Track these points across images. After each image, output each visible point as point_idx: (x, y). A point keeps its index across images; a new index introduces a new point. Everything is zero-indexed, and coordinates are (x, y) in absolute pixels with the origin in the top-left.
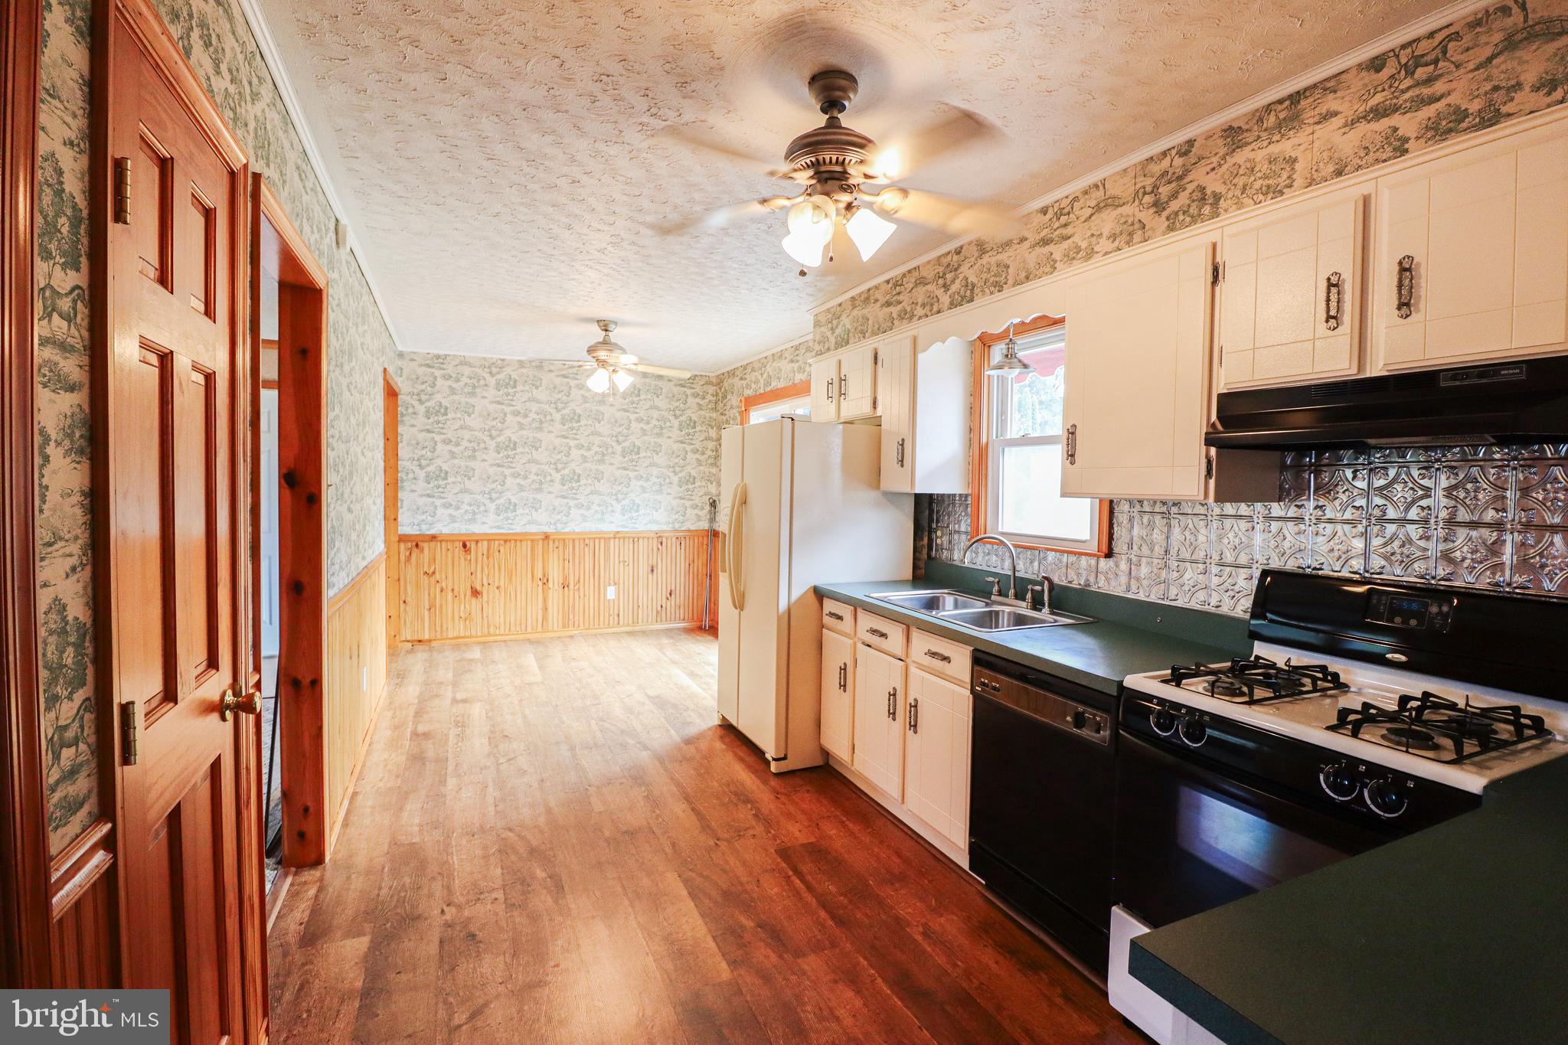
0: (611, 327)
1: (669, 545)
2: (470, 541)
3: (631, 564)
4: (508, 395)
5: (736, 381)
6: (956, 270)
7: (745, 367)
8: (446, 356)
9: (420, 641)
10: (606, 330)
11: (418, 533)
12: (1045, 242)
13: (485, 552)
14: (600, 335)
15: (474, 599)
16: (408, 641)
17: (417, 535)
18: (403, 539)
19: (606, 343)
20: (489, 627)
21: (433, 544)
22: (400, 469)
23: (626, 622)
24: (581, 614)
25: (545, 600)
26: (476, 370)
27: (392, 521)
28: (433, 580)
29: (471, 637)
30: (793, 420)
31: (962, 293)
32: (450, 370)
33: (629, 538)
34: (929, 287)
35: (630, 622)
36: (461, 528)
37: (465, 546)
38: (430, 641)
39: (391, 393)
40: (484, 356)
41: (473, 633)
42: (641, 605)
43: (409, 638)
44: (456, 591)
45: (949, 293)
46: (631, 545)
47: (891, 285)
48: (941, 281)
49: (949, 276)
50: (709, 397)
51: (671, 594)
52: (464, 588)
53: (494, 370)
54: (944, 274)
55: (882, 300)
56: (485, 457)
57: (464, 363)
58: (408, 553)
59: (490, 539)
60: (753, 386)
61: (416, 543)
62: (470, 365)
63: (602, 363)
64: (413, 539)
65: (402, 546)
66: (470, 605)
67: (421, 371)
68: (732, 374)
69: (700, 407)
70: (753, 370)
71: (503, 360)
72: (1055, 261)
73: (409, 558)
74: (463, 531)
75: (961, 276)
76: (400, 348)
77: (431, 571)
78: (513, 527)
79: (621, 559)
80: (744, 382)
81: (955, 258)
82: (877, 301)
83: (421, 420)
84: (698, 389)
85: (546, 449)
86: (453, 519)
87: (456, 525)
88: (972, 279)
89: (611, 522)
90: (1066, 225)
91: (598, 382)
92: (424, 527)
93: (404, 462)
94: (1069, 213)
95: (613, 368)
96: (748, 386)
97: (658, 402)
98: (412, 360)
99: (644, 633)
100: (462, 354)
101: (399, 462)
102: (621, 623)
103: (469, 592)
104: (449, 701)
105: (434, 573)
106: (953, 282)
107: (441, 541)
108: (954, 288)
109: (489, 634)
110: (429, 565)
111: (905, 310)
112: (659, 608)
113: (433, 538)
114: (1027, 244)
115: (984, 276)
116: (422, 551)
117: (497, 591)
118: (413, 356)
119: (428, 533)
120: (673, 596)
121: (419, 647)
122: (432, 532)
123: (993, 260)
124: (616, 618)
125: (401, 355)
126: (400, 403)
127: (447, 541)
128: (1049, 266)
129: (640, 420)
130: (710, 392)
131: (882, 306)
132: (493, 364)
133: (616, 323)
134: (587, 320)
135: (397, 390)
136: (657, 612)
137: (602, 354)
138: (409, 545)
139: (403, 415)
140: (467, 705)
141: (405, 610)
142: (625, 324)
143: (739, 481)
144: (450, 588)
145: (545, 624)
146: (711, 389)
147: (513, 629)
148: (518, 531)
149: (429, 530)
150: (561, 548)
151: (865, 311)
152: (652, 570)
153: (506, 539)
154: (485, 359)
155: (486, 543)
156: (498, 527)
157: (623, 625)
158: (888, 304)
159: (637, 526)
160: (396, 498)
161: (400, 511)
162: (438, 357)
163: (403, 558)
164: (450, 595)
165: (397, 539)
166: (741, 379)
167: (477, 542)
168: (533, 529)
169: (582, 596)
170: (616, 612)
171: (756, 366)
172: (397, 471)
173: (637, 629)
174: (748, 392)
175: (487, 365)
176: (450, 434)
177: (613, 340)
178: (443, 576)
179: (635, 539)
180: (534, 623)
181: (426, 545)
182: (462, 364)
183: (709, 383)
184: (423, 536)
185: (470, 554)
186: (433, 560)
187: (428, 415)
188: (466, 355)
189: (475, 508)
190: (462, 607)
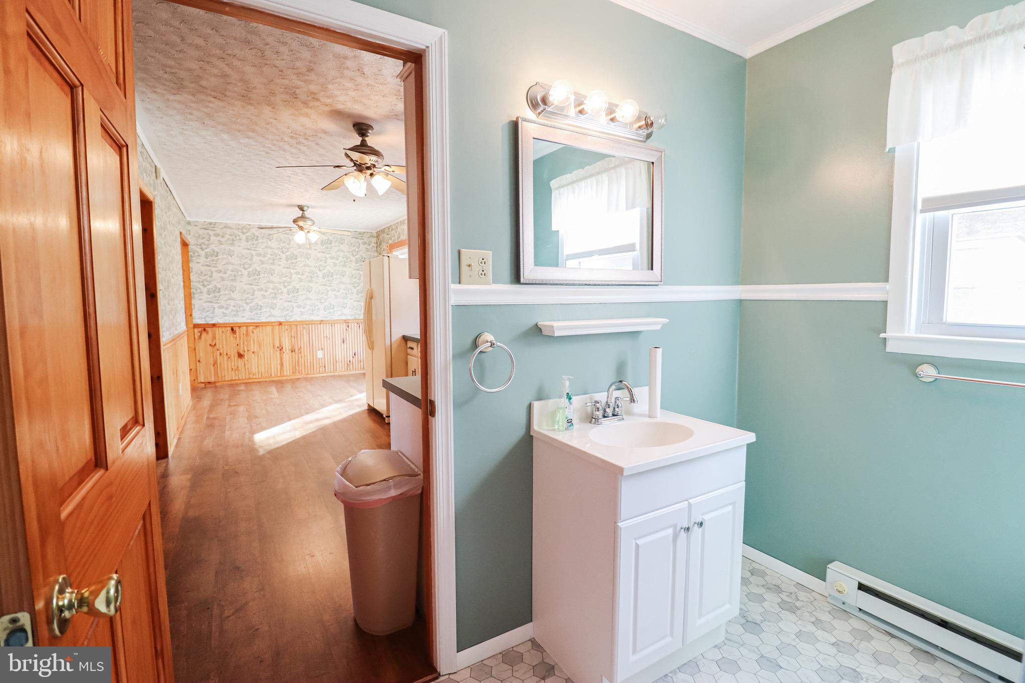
0: (305, 209)
1: (353, 327)
2: (235, 327)
3: (331, 339)
4: (253, 244)
5: (385, 235)
7: (388, 228)
8: (215, 223)
9: (209, 383)
10: (303, 211)
11: (205, 323)
13: (245, 333)
14: (300, 213)
15: (239, 360)
16: (203, 383)
17: (204, 324)
18: (196, 326)
19: (303, 217)
20: (249, 374)
21: (214, 329)
22: (192, 287)
23: (329, 370)
24: (303, 367)
25: (281, 359)
26: (234, 231)
27: (189, 316)
28: (215, 348)
29: (239, 380)
32: (218, 231)
33: (329, 323)
35: (332, 370)
36: (230, 320)
37: (232, 329)
38: (215, 383)
39: (185, 244)
41: (240, 378)
42: (337, 360)
43: (203, 381)
44: (229, 353)
46: (331, 328)
50: (373, 244)
51: (355, 354)
52: (233, 353)
53: (245, 231)
56: (242, 280)
57: (227, 227)
58: (199, 334)
59: (247, 325)
60: (393, 238)
61: (204, 328)
62: (230, 228)
63: (301, 228)
64: (202, 326)
65: (196, 330)
66: (238, 362)
67: (201, 232)
68: (383, 231)
69: (367, 250)
70: (392, 230)
71: (249, 225)
73: (200, 337)
74: (231, 322)
76: (188, 219)
77: (214, 343)
78: (261, 318)
79: (325, 335)
80: (389, 236)
83: (202, 260)
84: (366, 240)
85: (278, 275)
86: (225, 315)
87: (226, 318)
89: (318, 315)
91: (300, 237)
92: (208, 319)
93: (194, 284)
95: (307, 230)
96: (391, 238)
97: (342, 247)
98: (196, 226)
99: (340, 376)
100: (225, 222)
101: (192, 283)
102: (327, 371)
103: (236, 355)
104: (226, 406)
105: (215, 345)
107: (219, 327)
109: (250, 378)
110: (212, 341)
112: (349, 363)
113: (214, 325)
116: (207, 333)
117: (253, 355)
118: (196, 224)
119: (211, 323)
120: (356, 355)
121: (208, 386)
124: (324, 368)
125: (189, 223)
126: (190, 250)
127: (222, 327)
129: (332, 258)
132: (244, 227)
133: (308, 207)
134: (292, 206)
135: (188, 243)
136: (347, 364)
137: (301, 223)
138: (200, 329)
139: (192, 257)
140: (236, 407)
141: (199, 366)
142: (313, 207)
143: (368, 288)
144: (225, 354)
145: (282, 372)
146: (374, 240)
147: (263, 375)
148: (263, 321)
149: (211, 321)
150: (289, 331)
152: (344, 342)
153: (257, 325)
154: (238, 224)
155: (245, 328)
156: (252, 319)
157: (328, 372)
159: (332, 317)
160: (190, 304)
161: (193, 311)
162: (211, 224)
163: (196, 336)
164: (226, 358)
165: (192, 326)
166: (387, 234)
167: (240, 327)
168: (272, 319)
169: (303, 356)
170: (323, 365)
171: (394, 227)
172: (191, 289)
173: (336, 374)
174: (391, 242)
175: (240, 228)
176: (220, 267)
177: (307, 216)
178: (221, 347)
179: (332, 323)
180: (276, 371)
181: (209, 330)
182: (225, 227)
183: (372, 236)
184: (208, 324)
185: (236, 334)
186: (214, 338)
187: (207, 256)
188: (228, 222)
189: (237, 308)
190: (233, 363)
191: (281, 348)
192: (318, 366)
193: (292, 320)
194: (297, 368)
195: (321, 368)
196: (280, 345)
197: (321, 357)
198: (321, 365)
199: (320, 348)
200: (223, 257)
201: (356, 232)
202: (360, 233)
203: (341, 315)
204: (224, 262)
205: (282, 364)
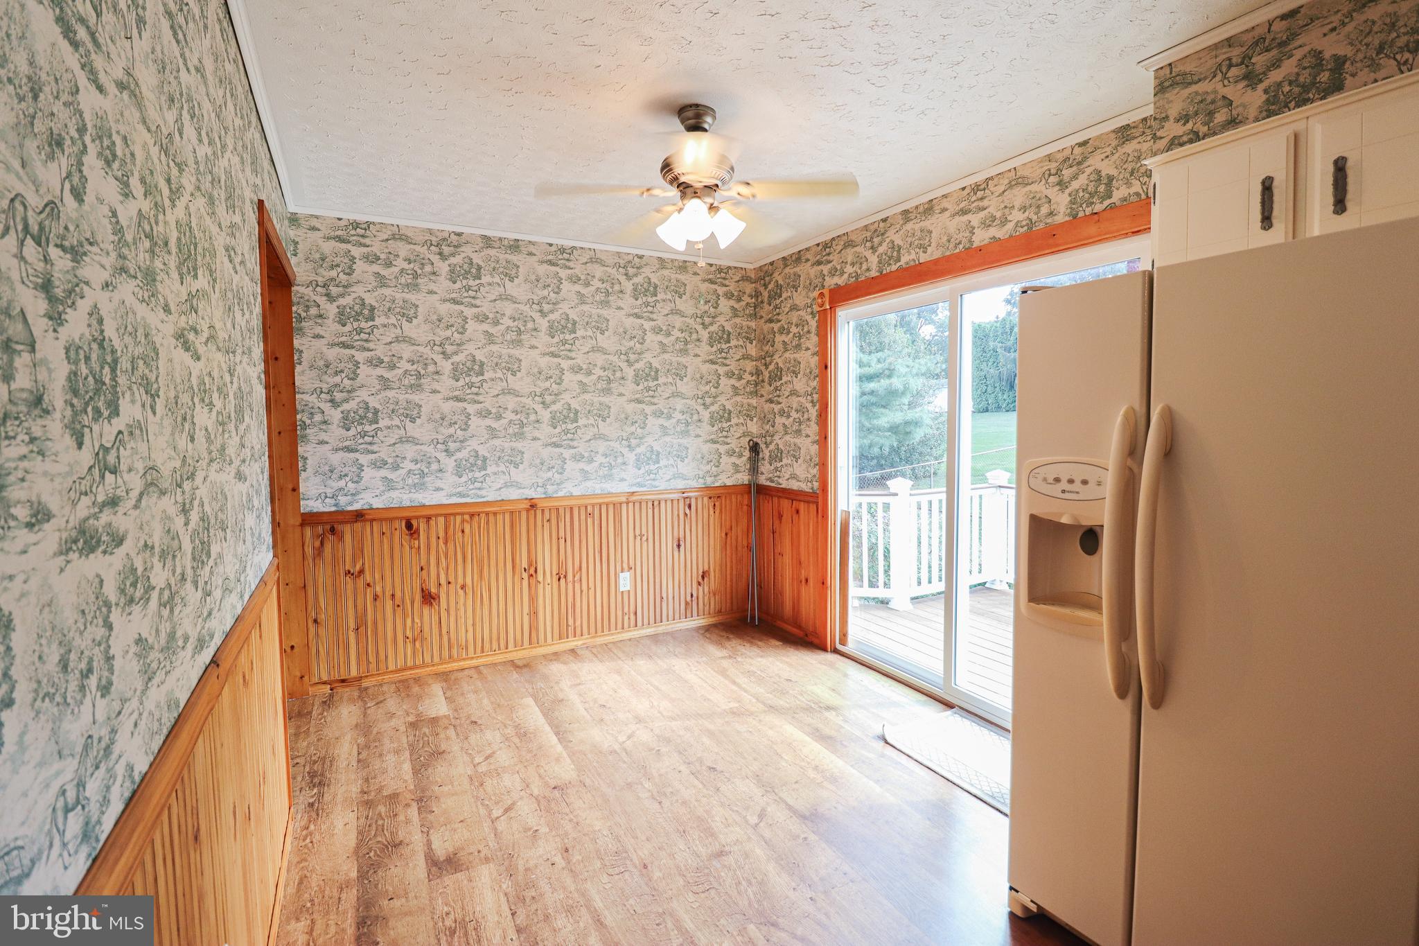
2: (417, 518)
11: (333, 509)
13: (442, 534)
15: (426, 610)
17: (333, 513)
18: (310, 519)
21: (358, 526)
28: (360, 583)
36: (403, 498)
37: (409, 526)
44: (398, 597)
52: (410, 593)
56: (436, 386)
58: (317, 544)
59: (448, 513)
61: (331, 525)
64: (325, 519)
65: (308, 532)
66: (421, 617)
67: (328, 247)
73: (319, 552)
74: (407, 503)
76: (292, 208)
77: (358, 568)
78: (483, 493)
83: (331, 328)
86: (389, 484)
87: (393, 494)
92: (343, 500)
98: (313, 229)
101: (298, 396)
103: (418, 597)
105: (361, 572)
107: (372, 521)
110: (354, 563)
113: (359, 516)
116: (341, 538)
117: (461, 592)
118: (314, 223)
119: (350, 508)
122: (356, 506)
125: (293, 218)
126: (294, 299)
127: (381, 520)
138: (320, 529)
144: (388, 594)
148: (489, 499)
149: (350, 504)
153: (473, 513)
155: (441, 520)
156: (461, 495)
160: (294, 455)
161: (303, 475)
163: (309, 551)
164: (389, 604)
165: (299, 521)
167: (428, 518)
168: (513, 494)
176: (380, 351)
178: (377, 576)
181: (347, 529)
184: (342, 512)
185: (418, 538)
186: (359, 552)
187: (342, 319)
189: (423, 466)
190: (409, 622)
191: (532, 571)
192: (619, 613)
193: (560, 494)
194: (571, 622)
195: (626, 618)
196: (530, 565)
197: (628, 588)
198: (626, 610)
200: (386, 321)
204: (391, 334)
205: (534, 613)
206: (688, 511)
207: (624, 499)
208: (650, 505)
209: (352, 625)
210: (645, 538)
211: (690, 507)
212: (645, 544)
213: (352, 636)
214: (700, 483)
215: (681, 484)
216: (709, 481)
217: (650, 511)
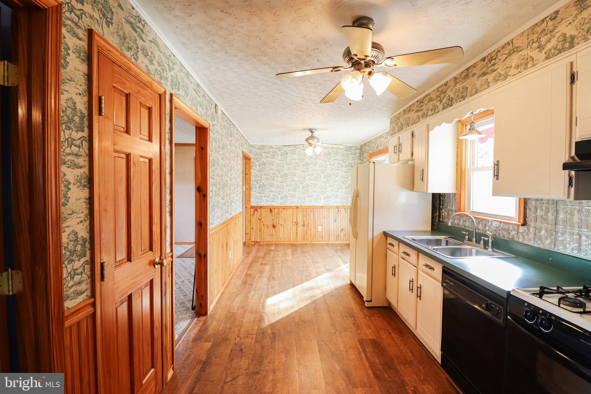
0: (314, 131)
1: (341, 211)
2: (272, 208)
3: (327, 219)
4: (285, 157)
5: (366, 147)
6: (445, 93)
7: (369, 142)
8: (265, 145)
9: (257, 242)
10: (312, 132)
12: (484, 74)
13: (277, 212)
14: (310, 134)
15: (273, 229)
17: (256, 206)
18: (252, 207)
19: (312, 137)
20: (278, 238)
21: (261, 209)
22: (251, 184)
23: (325, 240)
24: (309, 236)
25: (297, 230)
26: (275, 149)
27: (249, 201)
28: (261, 221)
29: (272, 241)
30: (374, 163)
31: (447, 103)
32: (267, 150)
33: (326, 208)
34: (434, 102)
35: (327, 240)
36: (270, 204)
37: (271, 210)
38: (260, 242)
39: (247, 159)
40: (277, 144)
41: (273, 240)
42: (331, 234)
43: (253, 241)
44: (268, 225)
45: (442, 103)
47: (419, 103)
48: (439, 99)
49: (442, 96)
50: (357, 154)
51: (342, 230)
52: (270, 225)
53: (280, 149)
54: (440, 95)
55: (415, 110)
56: (277, 179)
57: (271, 147)
58: (253, 212)
59: (279, 208)
60: (372, 149)
61: (255, 209)
62: (273, 148)
63: (310, 144)
64: (255, 207)
65: (252, 210)
66: (272, 230)
67: (258, 151)
68: (365, 145)
69: (354, 158)
70: (372, 143)
71: (283, 145)
72: (489, 83)
73: (254, 214)
74: (270, 205)
75: (447, 95)
76: (251, 144)
78: (286, 204)
79: (324, 216)
80: (369, 148)
81: (445, 87)
82: (413, 110)
83: (257, 168)
84: (353, 151)
85: (297, 176)
86: (267, 201)
87: (268, 203)
88: (452, 96)
89: (320, 203)
90: (494, 65)
91: (309, 151)
92: (258, 203)
93: (252, 182)
94: (495, 59)
95: (314, 146)
96: (371, 149)
97: (337, 157)
98: (255, 147)
99: (331, 244)
102: (323, 240)
103: (272, 226)
104: (259, 264)
105: (261, 219)
106: (444, 98)
107: (264, 208)
108: (444, 101)
109: (278, 241)
110: (260, 217)
111: (424, 113)
112: (338, 235)
113: (261, 207)
114: (476, 76)
115: (457, 94)
116: (258, 212)
117: (281, 227)
119: (259, 205)
120: (343, 231)
122: (261, 205)
123: (461, 86)
124: (322, 238)
125: (252, 146)
126: (251, 162)
127: (265, 208)
128: (486, 85)
129: (330, 164)
130: (358, 152)
131: (415, 112)
132: (280, 147)
133: (316, 130)
134: (305, 130)
135: (250, 158)
136: (337, 237)
137: (310, 141)
138: (254, 209)
139: (252, 166)
140: (265, 266)
141: (252, 232)
142: (319, 130)
143: (356, 188)
144: (266, 225)
145: (297, 239)
146: (358, 151)
147: (286, 240)
148: (288, 205)
149: (260, 204)
150: (302, 211)
151: (409, 115)
152: (335, 221)
153: (284, 208)
155: (277, 209)
156: (282, 204)
157: (324, 241)
158: (418, 111)
159: (329, 204)
160: (250, 194)
161: (251, 198)
162: (263, 146)
164: (266, 227)
165: (250, 207)
166: (368, 147)
167: (275, 209)
168: (293, 205)
169: (309, 229)
170: (322, 236)
171: (374, 141)
172: (250, 185)
173: (329, 242)
174: (370, 152)
175: (278, 147)
176: (266, 172)
177: (314, 136)
178: (264, 220)
179: (329, 208)
180: (293, 238)
181: (259, 210)
182: (270, 148)
183: (357, 149)
184: (258, 206)
185: (272, 213)
186: (261, 215)
187: (260, 166)
188: (271, 144)
189: (274, 197)
190: (270, 231)
191: (297, 223)
192: (318, 237)
193: (304, 205)
194: (306, 237)
195: (320, 238)
196: (297, 221)
197: (321, 231)
198: (320, 236)
199: (320, 224)
200: (268, 166)
201: (347, 146)
202: (349, 147)
203: (334, 203)
204: (269, 169)
205: (297, 233)
206: (338, 212)
207: (320, 207)
208: (327, 209)
209: (259, 230)
210: (325, 218)
211: (339, 211)
212: (325, 220)
213: (259, 232)
214: (342, 205)
215: (336, 205)
216: (344, 204)
217: (327, 211)
